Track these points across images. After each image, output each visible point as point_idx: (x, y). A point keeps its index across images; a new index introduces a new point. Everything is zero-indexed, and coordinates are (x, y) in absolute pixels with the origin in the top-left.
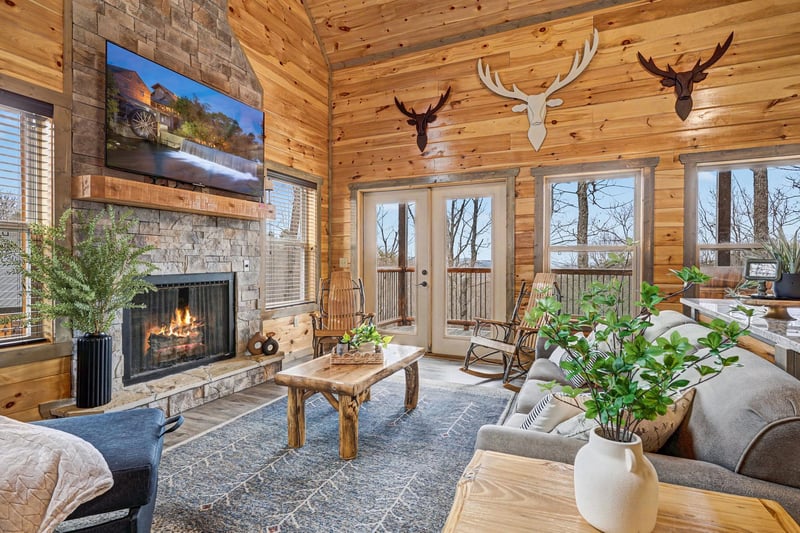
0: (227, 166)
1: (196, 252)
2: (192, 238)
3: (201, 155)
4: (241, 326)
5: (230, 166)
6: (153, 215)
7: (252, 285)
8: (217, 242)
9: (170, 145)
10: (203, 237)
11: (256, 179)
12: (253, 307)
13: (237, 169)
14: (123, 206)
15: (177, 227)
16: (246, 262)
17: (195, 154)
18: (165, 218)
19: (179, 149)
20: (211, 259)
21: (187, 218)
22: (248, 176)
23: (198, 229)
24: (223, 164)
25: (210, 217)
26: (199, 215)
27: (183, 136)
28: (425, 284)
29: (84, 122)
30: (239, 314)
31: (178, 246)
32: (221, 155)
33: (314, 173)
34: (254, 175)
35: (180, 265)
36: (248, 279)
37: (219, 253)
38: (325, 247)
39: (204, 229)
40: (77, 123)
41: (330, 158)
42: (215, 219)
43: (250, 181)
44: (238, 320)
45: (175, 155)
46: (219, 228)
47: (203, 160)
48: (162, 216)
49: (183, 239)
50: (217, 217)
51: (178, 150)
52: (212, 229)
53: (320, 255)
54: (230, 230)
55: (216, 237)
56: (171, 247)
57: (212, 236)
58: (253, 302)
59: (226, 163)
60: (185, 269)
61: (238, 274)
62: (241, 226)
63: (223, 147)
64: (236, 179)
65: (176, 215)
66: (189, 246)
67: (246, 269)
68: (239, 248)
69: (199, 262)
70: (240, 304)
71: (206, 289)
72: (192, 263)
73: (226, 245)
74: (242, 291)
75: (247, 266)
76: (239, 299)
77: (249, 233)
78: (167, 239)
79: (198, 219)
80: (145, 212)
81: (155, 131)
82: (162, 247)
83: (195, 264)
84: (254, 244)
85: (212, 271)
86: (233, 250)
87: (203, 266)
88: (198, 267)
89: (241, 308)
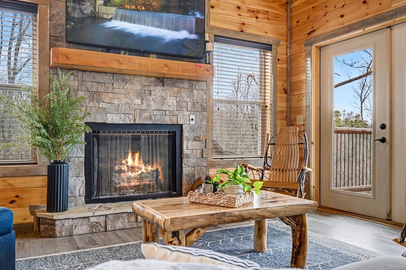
0: (156, 26)
1: (144, 107)
2: (141, 95)
3: (131, 20)
4: (186, 170)
5: (160, 27)
6: (107, 78)
7: (199, 137)
8: (164, 99)
9: (105, 16)
10: (150, 95)
11: (194, 36)
12: (199, 155)
13: (169, 29)
14: (85, 71)
15: (128, 86)
16: (192, 117)
17: (125, 21)
18: (118, 80)
19: (112, 18)
20: (158, 113)
21: (136, 79)
22: (183, 34)
23: (146, 88)
24: (153, 25)
25: (158, 78)
26: (147, 77)
27: (115, 6)
28: (383, 140)
29: (58, 14)
30: (185, 161)
31: (129, 101)
32: (149, 16)
33: (269, 35)
34: (191, 33)
35: (131, 116)
36: (194, 131)
37: (165, 108)
38: (282, 105)
39: (152, 88)
40: (53, 15)
41: (289, 19)
42: (161, 80)
43: (186, 39)
44: (184, 166)
45: (109, 24)
46: (166, 87)
47: (132, 25)
48: (115, 78)
49: (133, 96)
50: (163, 78)
51: (110, 20)
52: (159, 88)
53: (275, 113)
54: (176, 89)
55: (163, 95)
56: (123, 102)
57: (159, 94)
58: (199, 151)
59: (156, 23)
60: (135, 120)
61: (184, 127)
62: (186, 85)
63: (152, 7)
64: (167, 41)
65: (127, 77)
66: (139, 102)
67: (192, 123)
68: (184, 105)
69: (147, 114)
70: (185, 151)
71: (156, 136)
72: (141, 115)
73: (172, 101)
74: (188, 140)
75: (192, 120)
76: (185, 148)
77: (195, 92)
78: (120, 96)
79: (146, 80)
80: (102, 75)
81: (95, 7)
82: (116, 102)
83: (143, 116)
84: (200, 101)
85: (160, 123)
86: (179, 106)
87: (150, 118)
88: (146, 118)
89: (186, 155)
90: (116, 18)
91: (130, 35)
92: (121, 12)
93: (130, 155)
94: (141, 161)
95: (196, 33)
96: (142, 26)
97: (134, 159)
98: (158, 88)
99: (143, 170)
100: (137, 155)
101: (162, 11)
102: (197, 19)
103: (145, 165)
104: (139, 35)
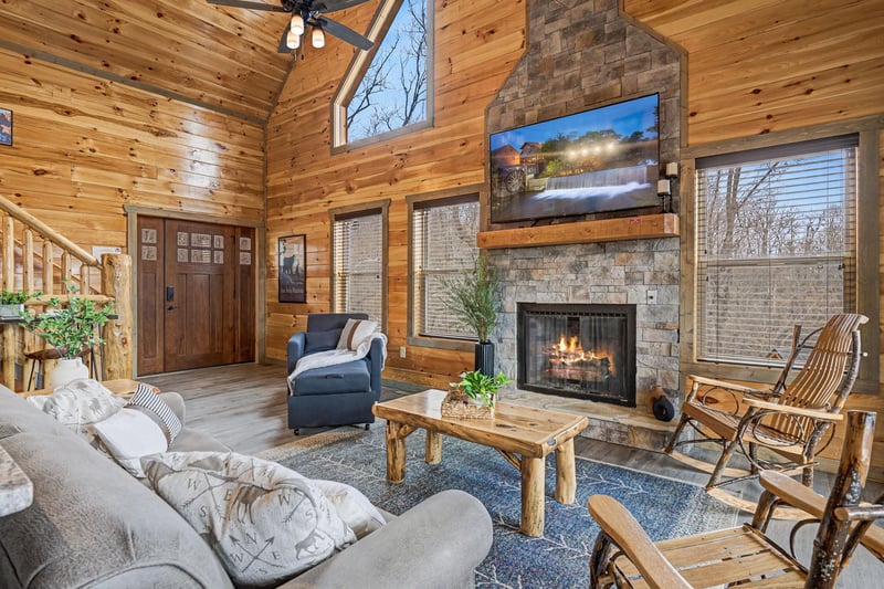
0: (598, 185)
1: (579, 283)
2: (576, 268)
3: (566, 186)
6: (538, 252)
7: (664, 325)
8: (605, 270)
9: (536, 189)
10: (587, 266)
11: (644, 186)
12: (664, 352)
15: (559, 259)
16: (652, 293)
17: (561, 188)
18: (548, 253)
19: (544, 189)
20: (598, 289)
21: (570, 249)
22: (633, 186)
23: (582, 259)
24: (593, 186)
25: (597, 243)
26: (583, 244)
27: (547, 176)
30: (638, 357)
31: (560, 276)
32: (589, 177)
34: (641, 183)
35: (563, 295)
36: (654, 314)
37: (608, 282)
39: (589, 258)
42: (601, 246)
43: (636, 191)
45: (540, 196)
46: (609, 255)
47: (569, 190)
48: (545, 252)
49: (564, 270)
50: (604, 242)
51: (542, 191)
54: (624, 255)
55: (605, 265)
56: (554, 278)
57: (598, 265)
58: (664, 346)
59: (599, 182)
60: (568, 299)
61: (638, 308)
62: (641, 247)
65: (558, 248)
66: (573, 276)
67: (652, 301)
68: (639, 276)
69: (582, 292)
70: (639, 344)
71: (600, 320)
72: (574, 292)
73: (619, 272)
74: (644, 328)
75: (651, 297)
76: (638, 338)
77: (657, 255)
78: (551, 271)
79: (581, 250)
80: (531, 250)
81: (524, 184)
82: (546, 278)
83: (578, 294)
84: (667, 268)
85: (600, 302)
86: (630, 279)
87: (587, 296)
88: (581, 297)
89: (641, 349)
90: (549, 187)
91: (567, 201)
92: (554, 180)
93: (563, 340)
94: (580, 347)
95: (648, 182)
96: (581, 189)
97: (568, 344)
98: (598, 256)
99: (582, 358)
100: (573, 341)
101: (605, 169)
102: (648, 167)
103: (586, 352)
104: (577, 198)
